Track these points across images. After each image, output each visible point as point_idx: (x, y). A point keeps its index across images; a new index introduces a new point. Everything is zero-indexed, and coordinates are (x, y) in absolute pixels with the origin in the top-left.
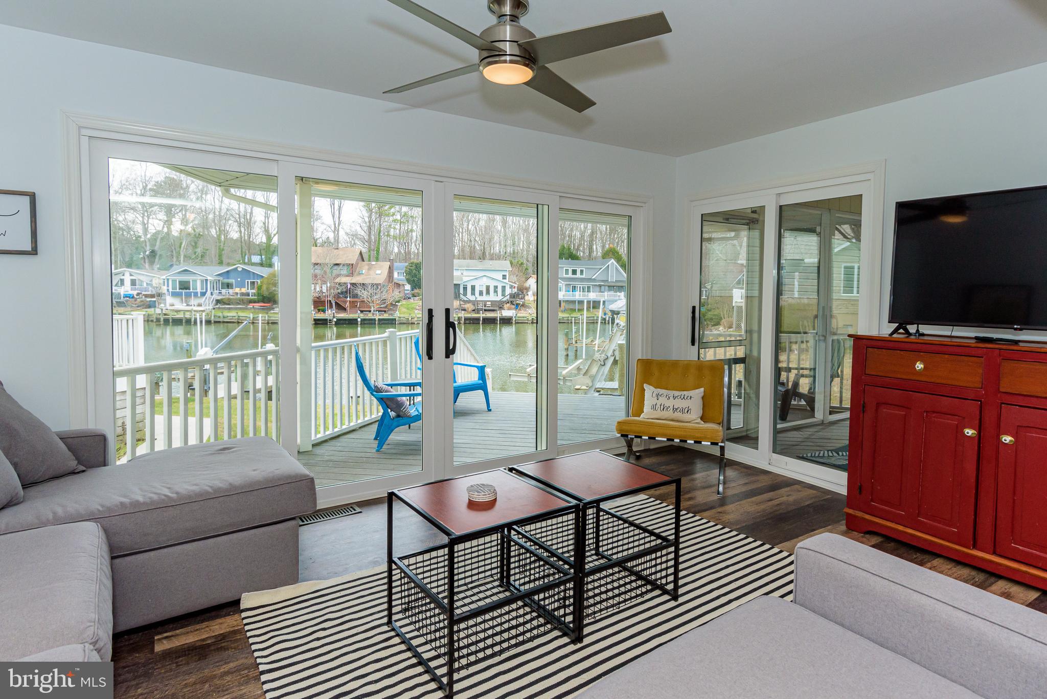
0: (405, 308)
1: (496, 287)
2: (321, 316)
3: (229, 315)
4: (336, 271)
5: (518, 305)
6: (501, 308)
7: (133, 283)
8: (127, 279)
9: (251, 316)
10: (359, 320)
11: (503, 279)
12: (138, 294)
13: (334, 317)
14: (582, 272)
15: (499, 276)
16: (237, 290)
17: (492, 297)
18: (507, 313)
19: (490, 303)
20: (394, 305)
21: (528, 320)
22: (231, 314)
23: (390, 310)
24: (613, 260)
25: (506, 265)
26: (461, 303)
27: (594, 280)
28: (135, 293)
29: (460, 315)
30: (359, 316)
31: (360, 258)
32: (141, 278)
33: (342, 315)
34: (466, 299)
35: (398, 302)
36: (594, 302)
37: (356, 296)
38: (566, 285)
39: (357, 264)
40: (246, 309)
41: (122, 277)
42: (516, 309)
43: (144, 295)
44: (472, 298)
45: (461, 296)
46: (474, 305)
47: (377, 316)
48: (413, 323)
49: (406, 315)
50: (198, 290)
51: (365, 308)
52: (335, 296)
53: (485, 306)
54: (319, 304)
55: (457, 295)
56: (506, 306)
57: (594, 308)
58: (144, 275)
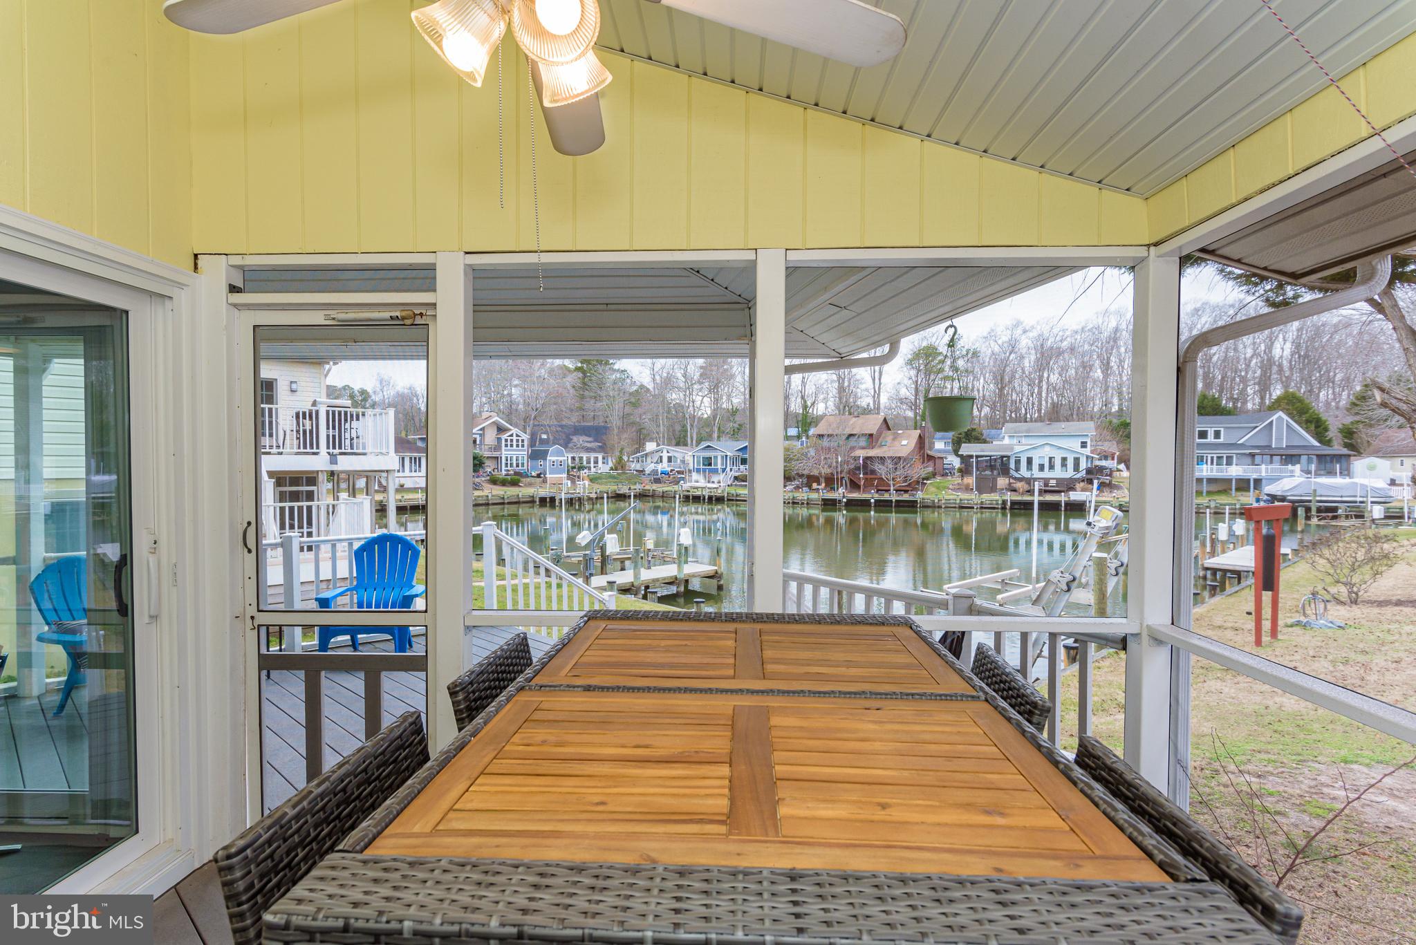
0: (934, 487)
1: (1064, 460)
2: (830, 495)
4: (852, 442)
5: (1101, 484)
6: (1070, 489)
7: (670, 459)
8: (665, 456)
10: (872, 501)
11: (1082, 447)
12: (672, 471)
13: (844, 497)
14: (1217, 435)
15: (1075, 444)
17: (1058, 473)
18: (1075, 496)
19: (1055, 482)
20: (920, 483)
23: (913, 489)
24: (1282, 413)
25: (1092, 427)
26: (1012, 481)
27: (1242, 446)
28: (669, 469)
29: (1005, 498)
30: (872, 496)
31: (884, 426)
32: (676, 454)
33: (855, 495)
34: (1018, 476)
35: (927, 479)
36: (1239, 481)
37: (873, 472)
39: (880, 432)
41: (661, 455)
42: (1095, 490)
43: (677, 471)
44: (1027, 474)
45: (1012, 472)
46: (1029, 484)
47: (894, 497)
48: (940, 507)
49: (932, 497)
50: (719, 466)
51: (882, 487)
52: (849, 472)
53: (1046, 485)
54: (830, 482)
55: (1005, 471)
56: (1079, 486)
57: (1237, 489)
58: (679, 452)
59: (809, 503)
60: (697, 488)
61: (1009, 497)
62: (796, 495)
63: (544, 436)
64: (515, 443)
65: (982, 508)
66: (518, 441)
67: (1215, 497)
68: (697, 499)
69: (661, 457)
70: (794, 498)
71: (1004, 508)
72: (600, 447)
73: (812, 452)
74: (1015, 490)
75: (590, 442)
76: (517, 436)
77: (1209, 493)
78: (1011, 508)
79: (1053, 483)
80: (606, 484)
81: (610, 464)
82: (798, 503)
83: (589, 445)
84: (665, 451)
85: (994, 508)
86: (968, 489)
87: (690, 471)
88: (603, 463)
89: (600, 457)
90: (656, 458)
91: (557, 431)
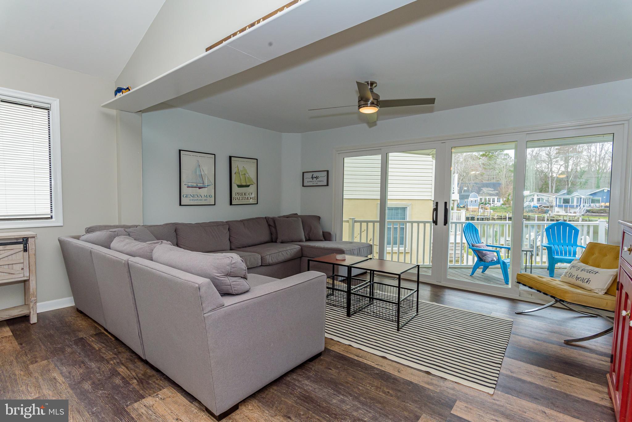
3: (593, 219)
7: (539, 200)
12: (540, 206)
16: (602, 204)
28: (538, 205)
32: (543, 197)
41: (533, 197)
43: (543, 206)
50: (575, 204)
58: (545, 197)
60: (560, 216)
63: (466, 188)
69: (533, 199)
72: (497, 193)
75: (492, 191)
80: (500, 212)
81: (502, 202)
83: (491, 192)
84: (536, 196)
87: (552, 207)
88: (498, 201)
89: (496, 198)
90: (530, 199)
91: (473, 186)
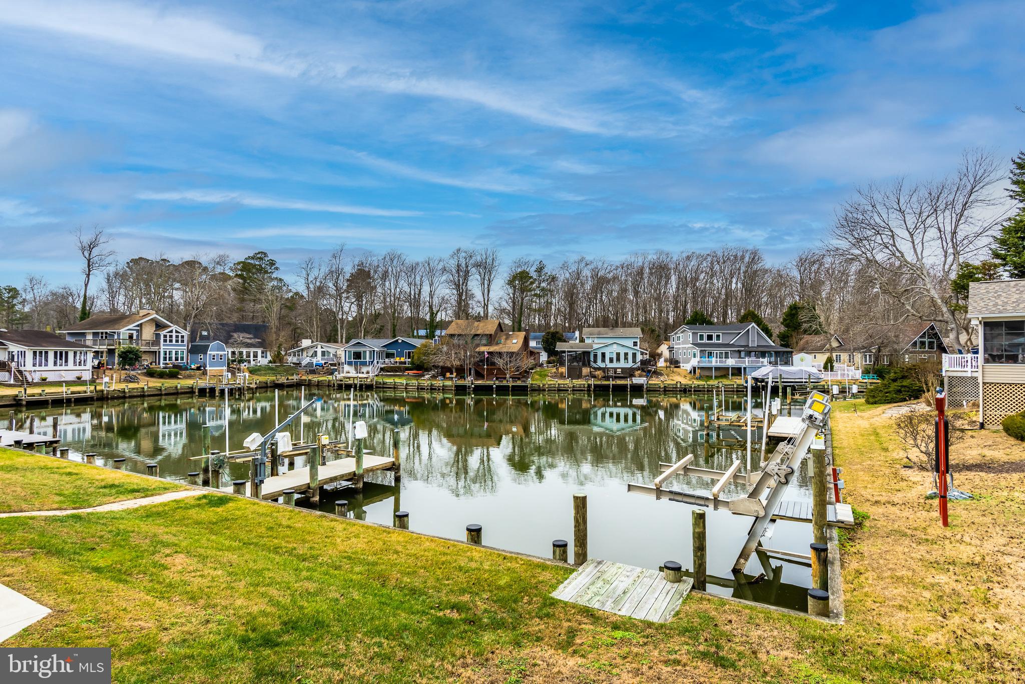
0: (538, 375)
1: (626, 354)
2: (461, 382)
3: (387, 381)
4: (477, 341)
5: (649, 371)
6: (632, 375)
7: (323, 353)
8: (319, 350)
9: (405, 382)
10: (494, 386)
11: (634, 345)
12: (325, 363)
13: (472, 384)
14: (718, 336)
15: (629, 343)
16: (398, 359)
17: (622, 364)
18: (637, 380)
19: (620, 370)
20: (527, 372)
21: (660, 387)
22: (389, 380)
23: (524, 377)
24: (753, 324)
25: (637, 332)
26: (592, 370)
27: (733, 345)
28: (323, 362)
29: (589, 383)
30: (493, 382)
31: (499, 329)
32: (329, 350)
33: (481, 382)
34: (596, 366)
35: (532, 369)
36: (733, 368)
37: (493, 364)
38: (701, 351)
39: (496, 333)
40: (403, 375)
41: (316, 350)
42: (647, 376)
43: (329, 364)
44: (603, 365)
45: (592, 364)
46: (604, 372)
47: (511, 384)
48: (544, 390)
49: (538, 382)
50: (368, 359)
51: (501, 375)
52: (474, 364)
53: (615, 373)
54: (461, 372)
55: (587, 364)
56: (637, 373)
57: (732, 375)
58: (331, 348)
59: (444, 389)
60: (349, 378)
61: (592, 382)
62: (434, 382)
63: (204, 333)
64: (174, 339)
65: (573, 390)
66: (177, 337)
67: (720, 380)
68: (348, 387)
69: (316, 352)
70: (432, 385)
71: (589, 390)
72: (259, 342)
73: (445, 349)
74: (594, 377)
75: (250, 338)
76: (177, 332)
77: (716, 377)
78: (594, 391)
79: (619, 371)
80: (265, 375)
81: (269, 358)
82: (435, 389)
83: (249, 341)
84: (319, 347)
85: (582, 390)
86: (562, 376)
87: (341, 364)
88: (262, 357)
89: (259, 351)
90: (311, 353)
91: (218, 329)
